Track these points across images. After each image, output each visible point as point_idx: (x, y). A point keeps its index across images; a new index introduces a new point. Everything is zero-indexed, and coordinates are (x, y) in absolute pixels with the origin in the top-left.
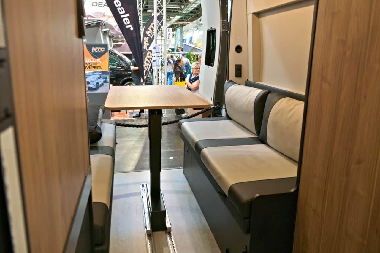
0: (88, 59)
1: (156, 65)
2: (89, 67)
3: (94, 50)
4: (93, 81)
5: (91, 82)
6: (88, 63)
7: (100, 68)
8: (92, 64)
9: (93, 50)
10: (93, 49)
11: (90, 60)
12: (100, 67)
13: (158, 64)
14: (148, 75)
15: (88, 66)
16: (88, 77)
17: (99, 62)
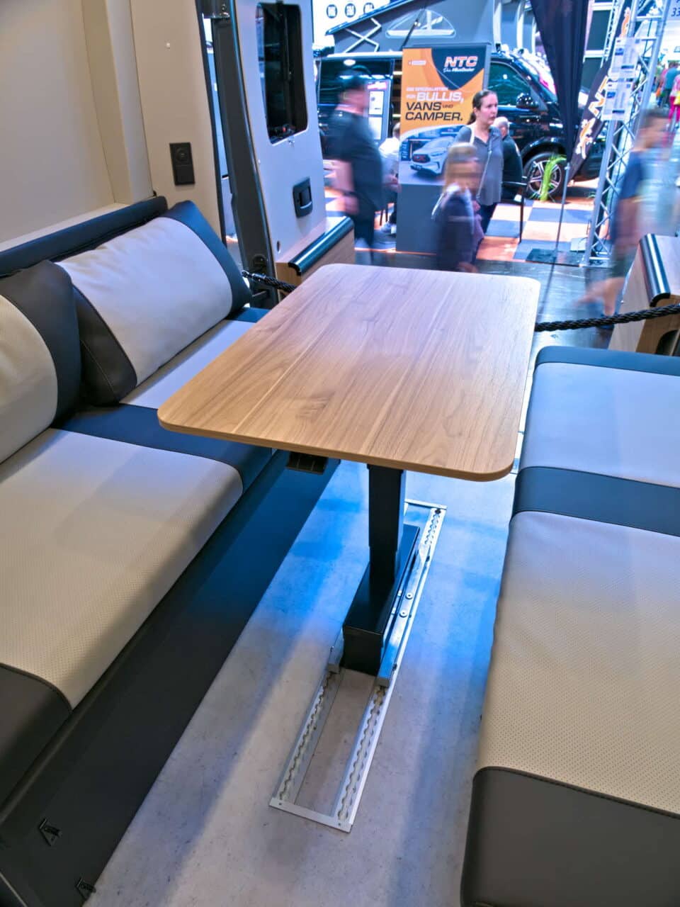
0: (432, 92)
1: (613, 109)
2: (433, 114)
3: (449, 65)
4: (438, 155)
5: (433, 156)
6: (432, 103)
7: (458, 118)
8: (440, 107)
9: (446, 65)
10: (449, 61)
11: (437, 93)
12: (459, 114)
13: (621, 106)
14: (599, 133)
15: (430, 113)
16: (426, 142)
17: (458, 100)
